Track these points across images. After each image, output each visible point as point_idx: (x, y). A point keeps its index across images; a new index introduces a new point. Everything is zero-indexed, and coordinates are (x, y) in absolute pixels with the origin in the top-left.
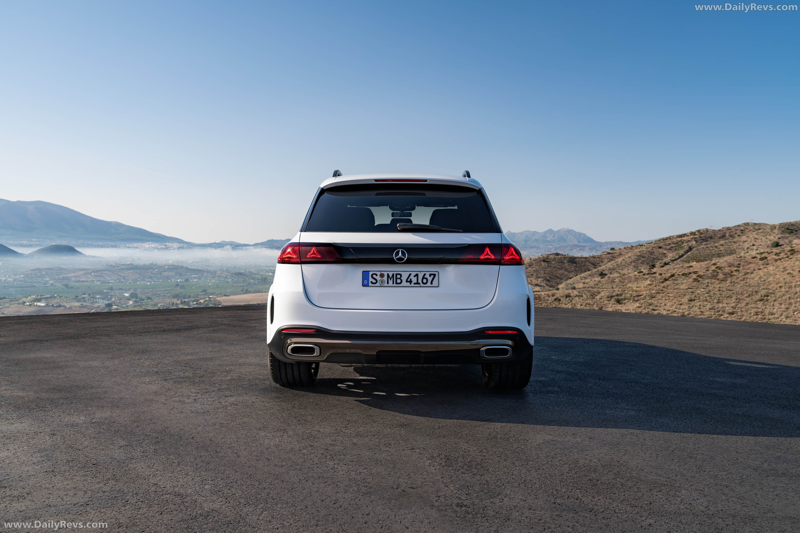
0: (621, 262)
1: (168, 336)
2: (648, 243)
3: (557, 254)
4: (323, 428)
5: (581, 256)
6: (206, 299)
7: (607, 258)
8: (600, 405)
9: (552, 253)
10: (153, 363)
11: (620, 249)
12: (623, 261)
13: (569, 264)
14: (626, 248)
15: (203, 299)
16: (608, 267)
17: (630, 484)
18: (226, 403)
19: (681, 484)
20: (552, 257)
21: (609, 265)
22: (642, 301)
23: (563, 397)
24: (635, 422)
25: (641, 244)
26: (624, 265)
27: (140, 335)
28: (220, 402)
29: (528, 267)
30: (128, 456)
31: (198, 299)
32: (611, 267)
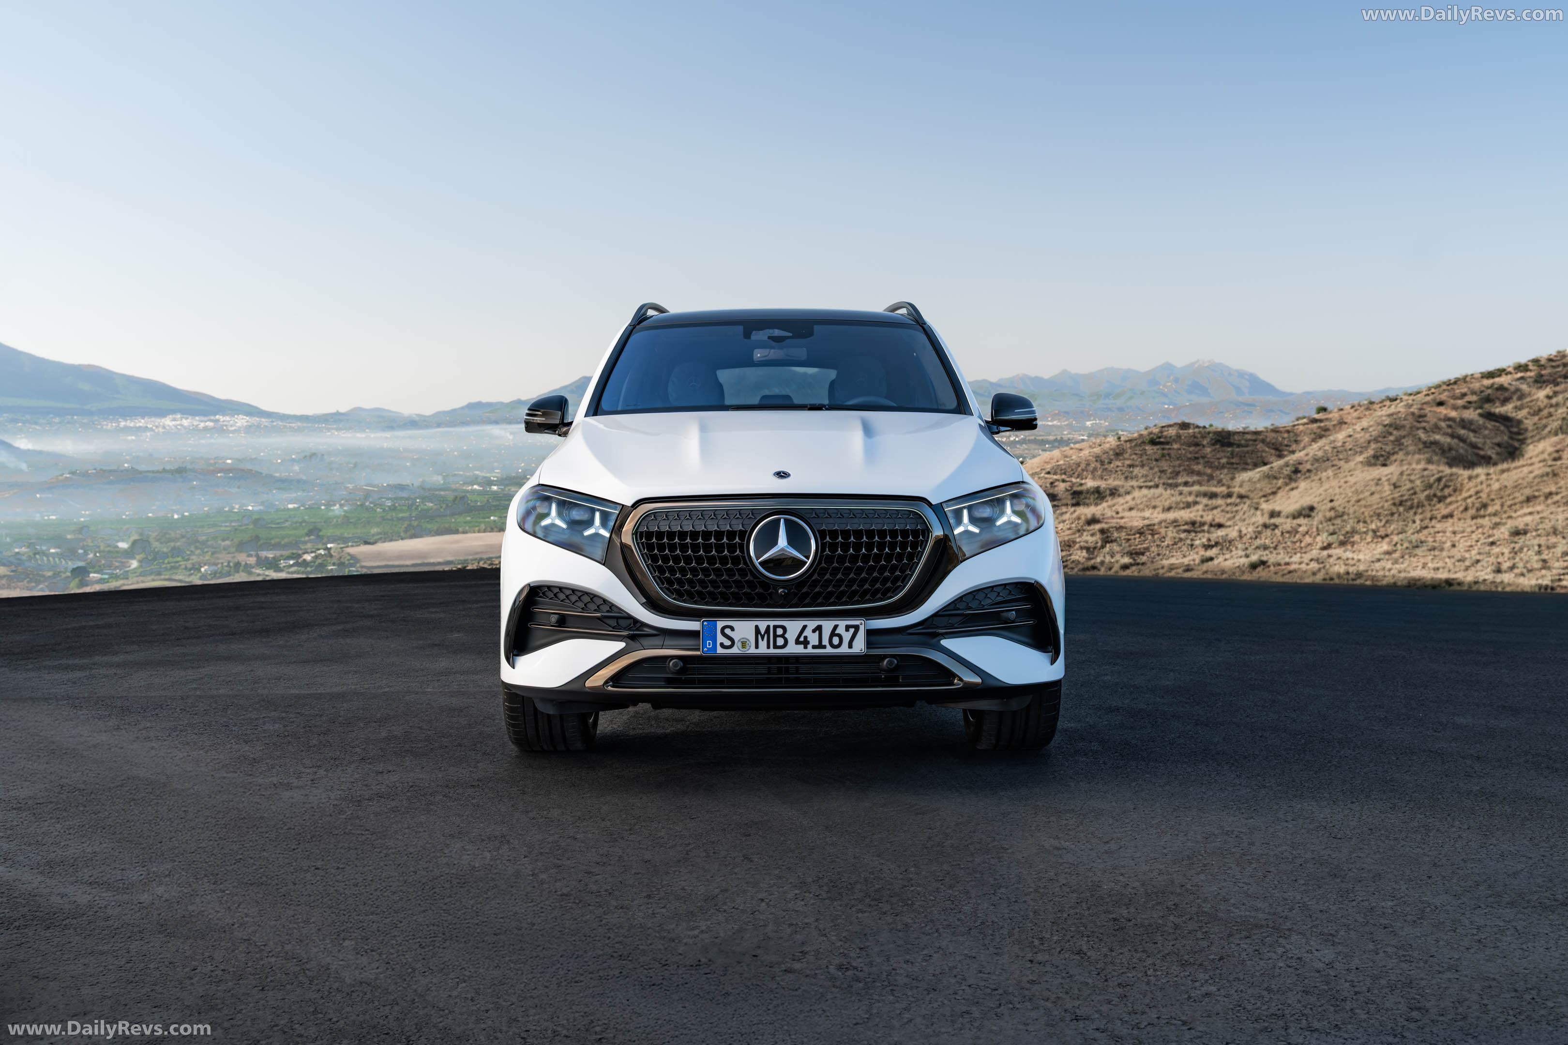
0: (1344, 443)
1: (242, 646)
2: (1409, 392)
3: (1185, 426)
4: (584, 832)
5: (1244, 428)
6: (319, 552)
7: (1308, 432)
8: (1181, 777)
9: (1171, 422)
10: (214, 705)
11: (1342, 410)
12: (1349, 439)
13: (1214, 450)
14: (1357, 407)
15: (312, 552)
16: (1311, 455)
17: (1191, 926)
18: (378, 787)
19: (1295, 924)
20: (1172, 432)
21: (1315, 449)
22: (1396, 538)
23: (1104, 763)
24: (1244, 811)
25: (1392, 395)
26: (1350, 450)
27: (178, 646)
28: (366, 785)
29: (1112, 457)
30: (186, 891)
31: (300, 552)
32: (1320, 454)
